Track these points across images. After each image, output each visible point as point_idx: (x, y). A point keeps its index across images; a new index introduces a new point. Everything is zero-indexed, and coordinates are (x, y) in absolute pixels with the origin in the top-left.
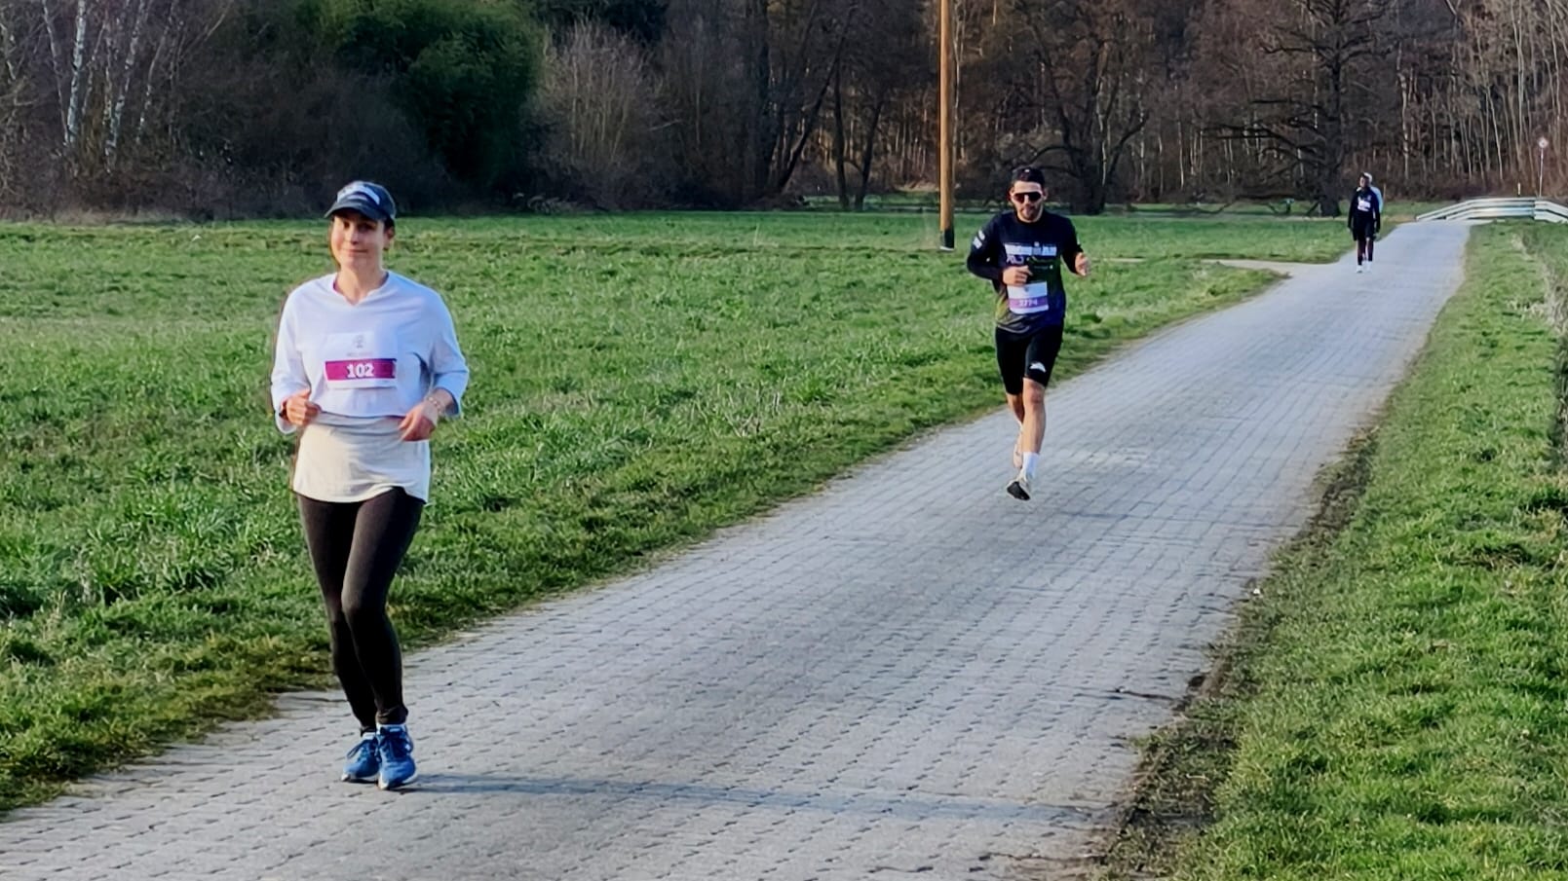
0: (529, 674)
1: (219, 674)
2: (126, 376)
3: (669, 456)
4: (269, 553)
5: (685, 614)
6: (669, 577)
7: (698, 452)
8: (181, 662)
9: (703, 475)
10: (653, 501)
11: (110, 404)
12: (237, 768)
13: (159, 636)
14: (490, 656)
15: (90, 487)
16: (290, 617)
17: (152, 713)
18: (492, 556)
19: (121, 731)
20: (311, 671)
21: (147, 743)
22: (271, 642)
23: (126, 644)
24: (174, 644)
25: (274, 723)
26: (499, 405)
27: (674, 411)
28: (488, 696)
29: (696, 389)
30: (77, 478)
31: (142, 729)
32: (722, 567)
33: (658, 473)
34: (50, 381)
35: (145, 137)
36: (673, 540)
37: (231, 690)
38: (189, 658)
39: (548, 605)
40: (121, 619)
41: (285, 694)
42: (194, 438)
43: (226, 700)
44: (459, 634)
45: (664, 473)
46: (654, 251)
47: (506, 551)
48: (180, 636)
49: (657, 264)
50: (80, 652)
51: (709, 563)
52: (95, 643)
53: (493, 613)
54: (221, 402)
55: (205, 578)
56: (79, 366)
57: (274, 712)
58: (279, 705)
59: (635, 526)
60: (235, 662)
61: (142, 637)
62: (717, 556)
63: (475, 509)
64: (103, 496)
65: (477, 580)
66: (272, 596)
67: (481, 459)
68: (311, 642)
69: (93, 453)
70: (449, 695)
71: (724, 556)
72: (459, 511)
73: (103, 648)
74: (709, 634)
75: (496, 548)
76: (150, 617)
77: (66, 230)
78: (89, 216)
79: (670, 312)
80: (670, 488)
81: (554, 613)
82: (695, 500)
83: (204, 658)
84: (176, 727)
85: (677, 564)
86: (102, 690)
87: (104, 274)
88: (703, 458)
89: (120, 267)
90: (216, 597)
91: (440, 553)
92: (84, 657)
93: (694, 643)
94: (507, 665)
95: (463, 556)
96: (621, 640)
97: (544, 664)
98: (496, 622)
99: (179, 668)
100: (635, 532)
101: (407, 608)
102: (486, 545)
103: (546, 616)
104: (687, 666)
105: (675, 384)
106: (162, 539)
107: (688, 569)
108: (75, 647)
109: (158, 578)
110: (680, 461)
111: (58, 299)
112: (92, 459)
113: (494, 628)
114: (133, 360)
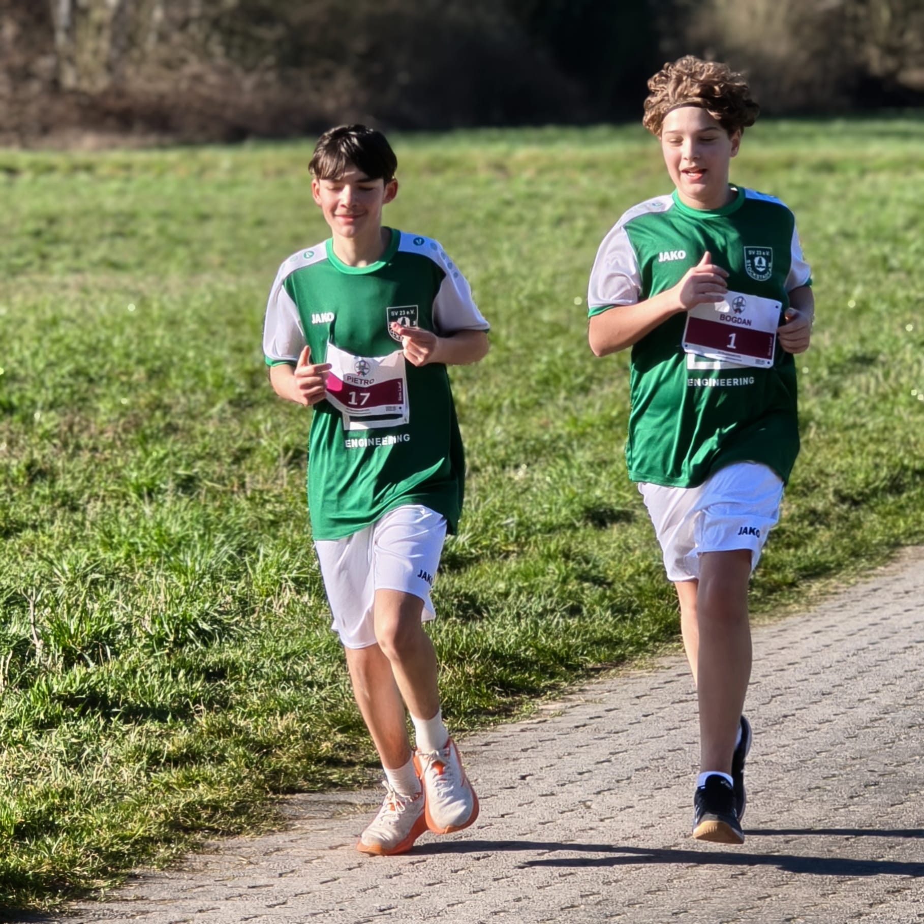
0: (633, 760)
1: (209, 769)
2: (121, 351)
3: (838, 447)
4: (288, 596)
5: (852, 671)
6: (832, 619)
7: (878, 441)
8: (158, 752)
9: (884, 473)
10: (813, 512)
11: (99, 391)
12: (222, 905)
13: (133, 714)
14: (580, 736)
15: (63, 504)
16: (310, 684)
17: (112, 827)
18: (591, 594)
19: (68, 854)
20: (333, 762)
21: (104, 871)
22: (281, 724)
23: (85, 727)
24: (152, 726)
25: (280, 839)
26: (612, 380)
27: (847, 384)
28: (578, 792)
29: (878, 352)
30: (47, 491)
31: (98, 850)
32: (909, 601)
33: (821, 472)
34: (21, 362)
35: (163, 37)
36: (839, 566)
37: (223, 792)
38: (168, 747)
39: (665, 662)
40: (81, 691)
41: (298, 796)
42: (204, 434)
43: (215, 806)
44: (540, 703)
45: (830, 470)
46: (827, 167)
47: (610, 585)
48: (160, 714)
49: (830, 184)
50: (23, 741)
51: (890, 597)
52: (44, 726)
53: (590, 674)
54: (242, 386)
55: (200, 633)
56: (59, 340)
57: (283, 823)
58: (288, 811)
59: (788, 546)
60: (231, 751)
61: (107, 716)
62: (898, 587)
63: (572, 526)
64: (78, 516)
65: (568, 628)
66: (287, 657)
67: (582, 456)
68: (335, 721)
69: (71, 457)
70: (523, 793)
71: (909, 585)
72: (550, 529)
73: (55, 732)
74: (885, 699)
75: (598, 581)
76: (121, 689)
77: (56, 159)
78: (90, 140)
79: (847, 251)
80: (837, 492)
81: (673, 673)
82: (872, 509)
83: (189, 746)
84: (144, 845)
85: (844, 598)
86: (45, 795)
87: (104, 216)
88: (884, 449)
89: (125, 204)
90: (212, 659)
91: (520, 590)
92: (28, 746)
93: (864, 713)
94: (602, 750)
95: (550, 595)
96: (762, 709)
97: (654, 746)
98: (595, 687)
99: (154, 759)
100: (787, 555)
101: (470, 670)
102: (583, 577)
103: (663, 676)
104: (851, 748)
105: (851, 347)
106: (150, 575)
107: (862, 606)
108: (17, 733)
109: (136, 631)
110: (852, 453)
111: (47, 249)
112: (71, 466)
113: (589, 696)
114: (130, 331)
